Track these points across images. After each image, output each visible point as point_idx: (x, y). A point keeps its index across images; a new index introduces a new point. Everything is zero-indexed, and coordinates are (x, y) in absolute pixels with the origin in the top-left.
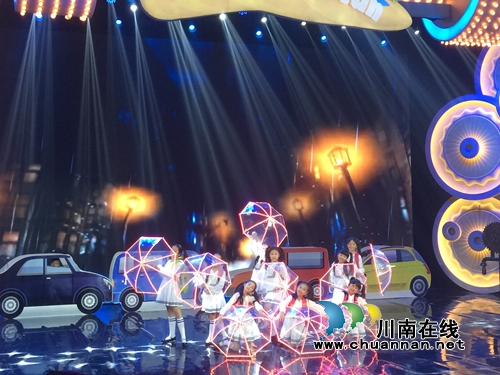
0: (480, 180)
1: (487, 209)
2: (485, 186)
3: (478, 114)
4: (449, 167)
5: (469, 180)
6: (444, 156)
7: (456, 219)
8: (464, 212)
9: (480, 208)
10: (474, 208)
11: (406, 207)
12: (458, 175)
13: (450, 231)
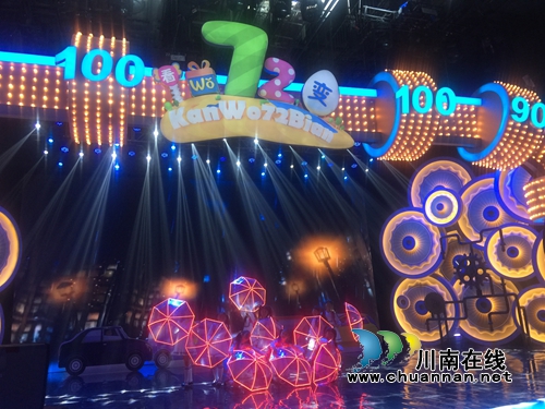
0: (419, 264)
1: (426, 284)
2: (423, 268)
3: (412, 220)
4: (397, 257)
5: (411, 265)
6: (392, 250)
7: (405, 293)
8: (410, 288)
9: (420, 285)
10: (417, 285)
11: (371, 287)
12: (403, 263)
13: (402, 302)
